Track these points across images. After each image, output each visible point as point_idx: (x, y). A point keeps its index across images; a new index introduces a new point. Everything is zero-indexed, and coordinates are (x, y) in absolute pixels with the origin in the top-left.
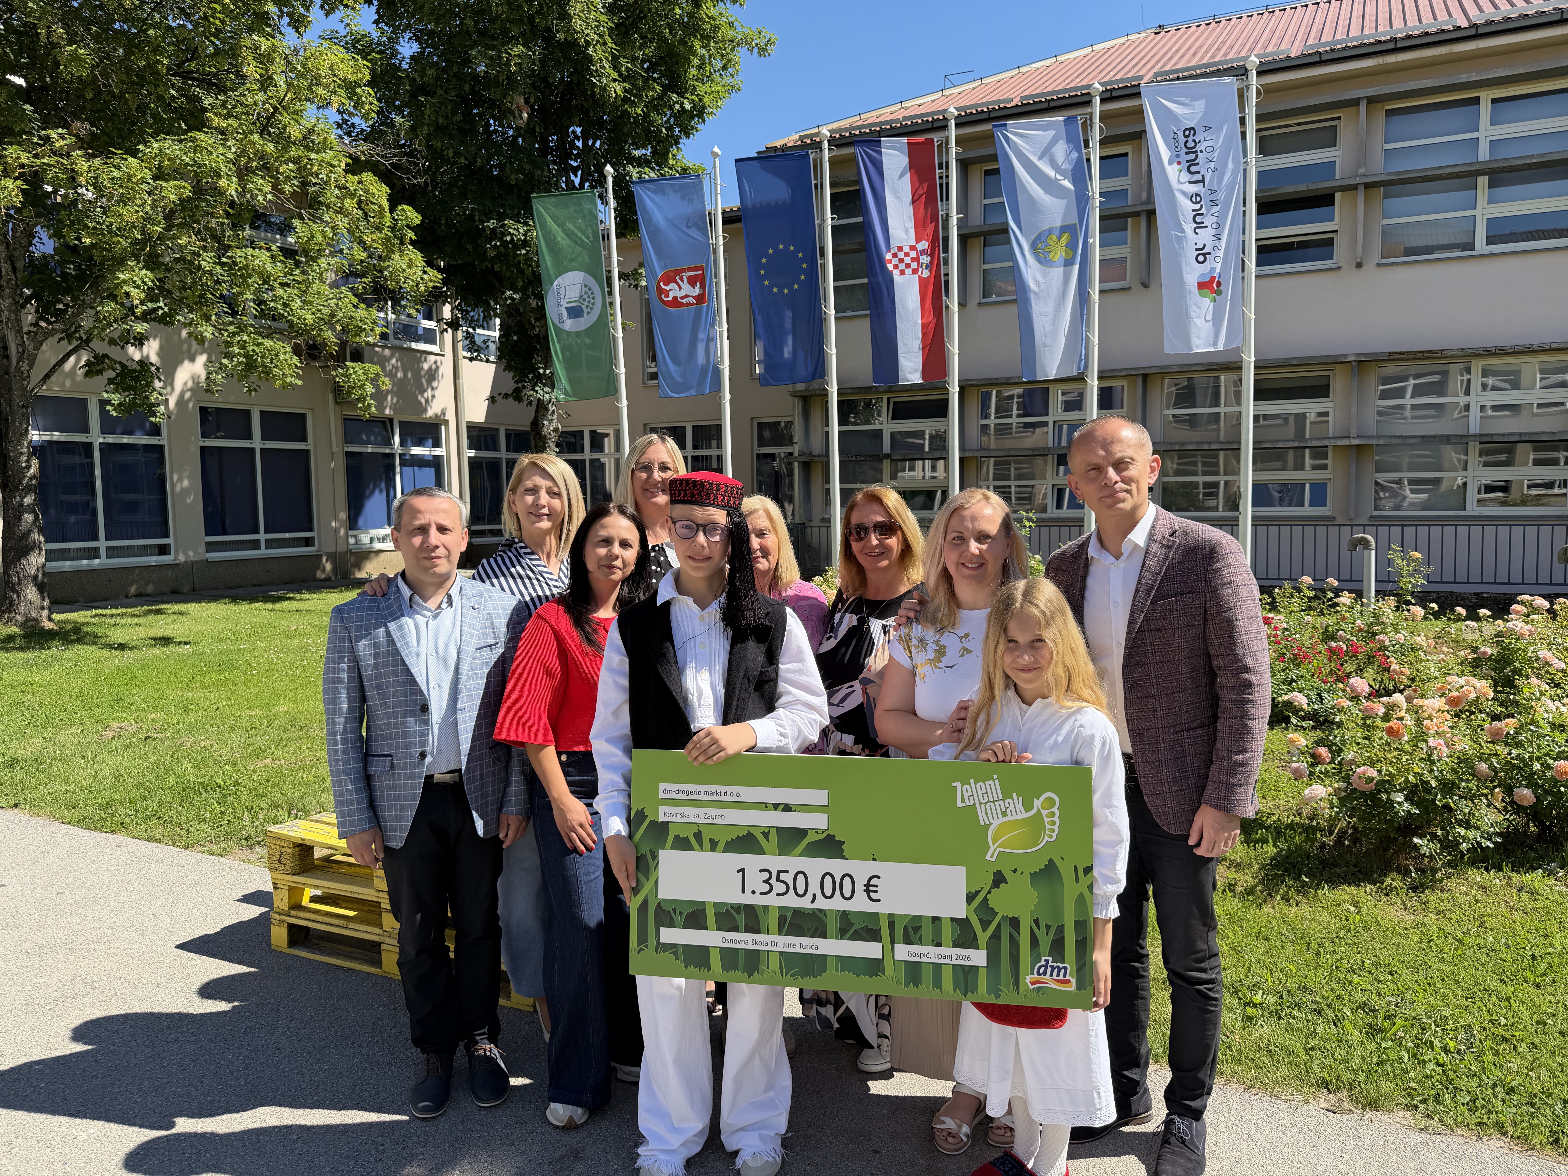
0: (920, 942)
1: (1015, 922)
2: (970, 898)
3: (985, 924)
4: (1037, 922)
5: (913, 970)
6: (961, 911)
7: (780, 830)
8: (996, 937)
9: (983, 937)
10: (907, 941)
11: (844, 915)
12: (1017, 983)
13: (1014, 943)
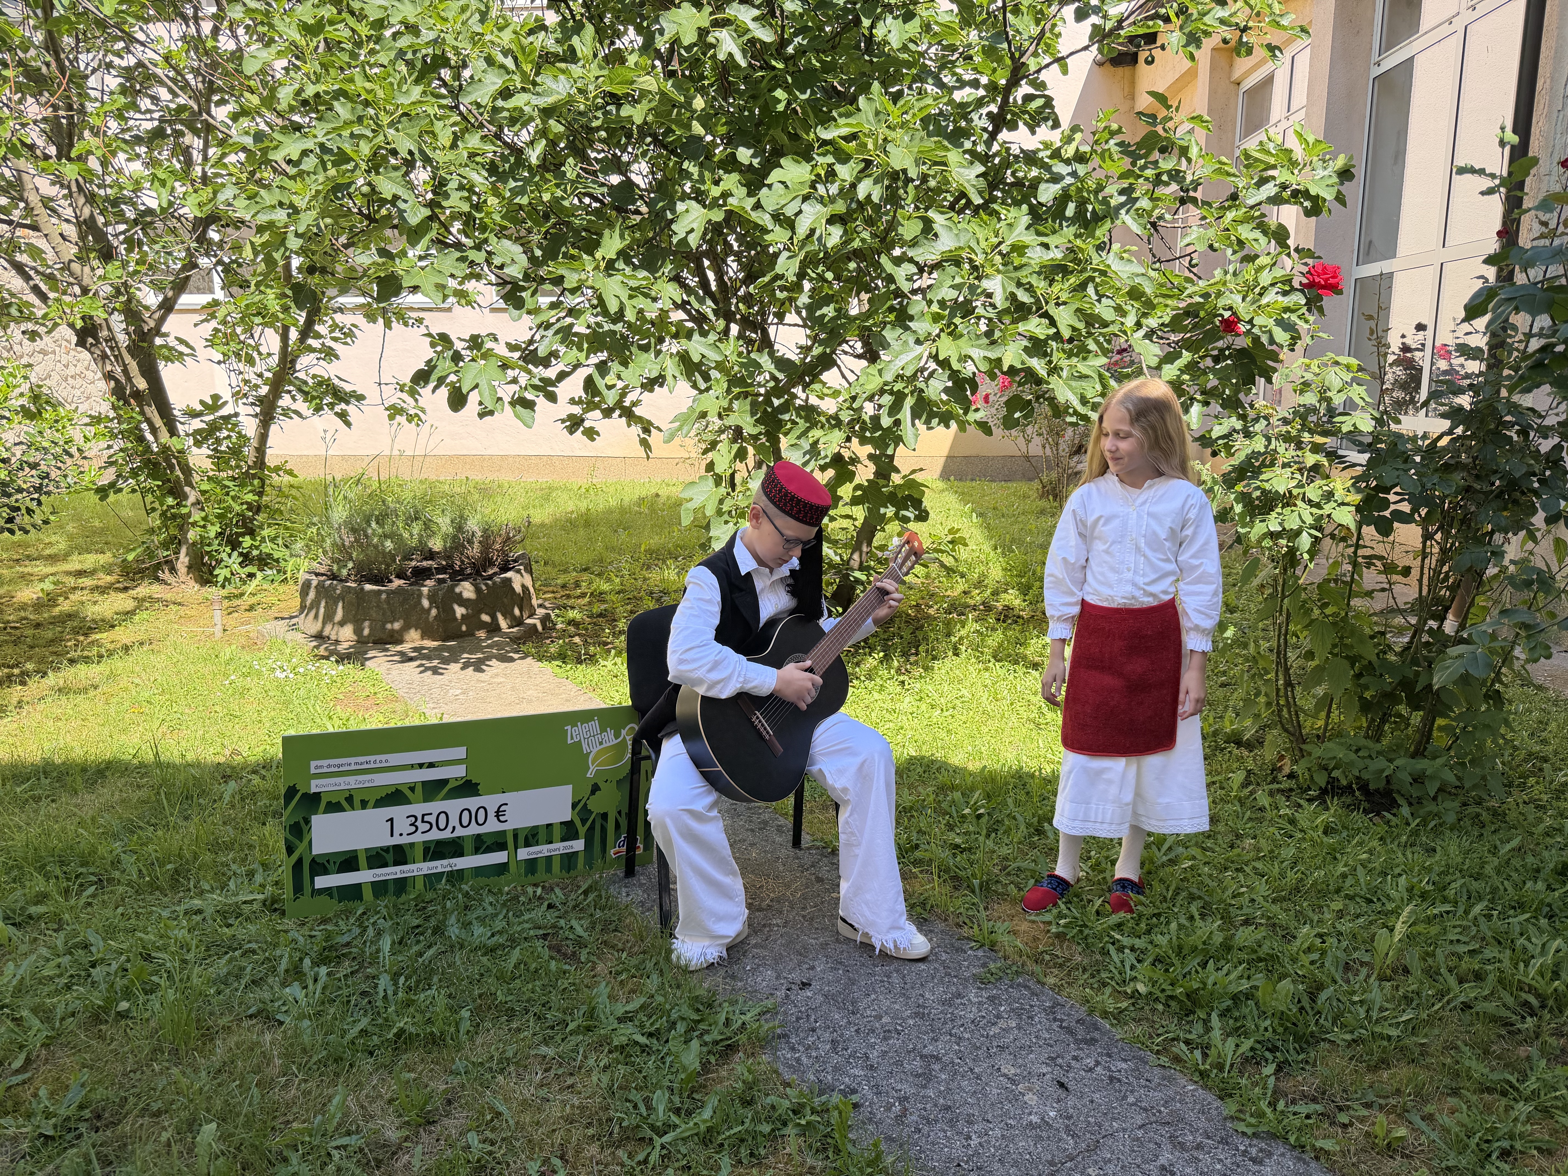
0: (537, 844)
1: (604, 816)
2: (574, 806)
3: (584, 821)
4: (619, 813)
5: (531, 865)
6: (567, 815)
7: (424, 783)
8: (592, 828)
9: (582, 830)
10: (527, 844)
11: (478, 837)
12: (604, 857)
13: (604, 830)
